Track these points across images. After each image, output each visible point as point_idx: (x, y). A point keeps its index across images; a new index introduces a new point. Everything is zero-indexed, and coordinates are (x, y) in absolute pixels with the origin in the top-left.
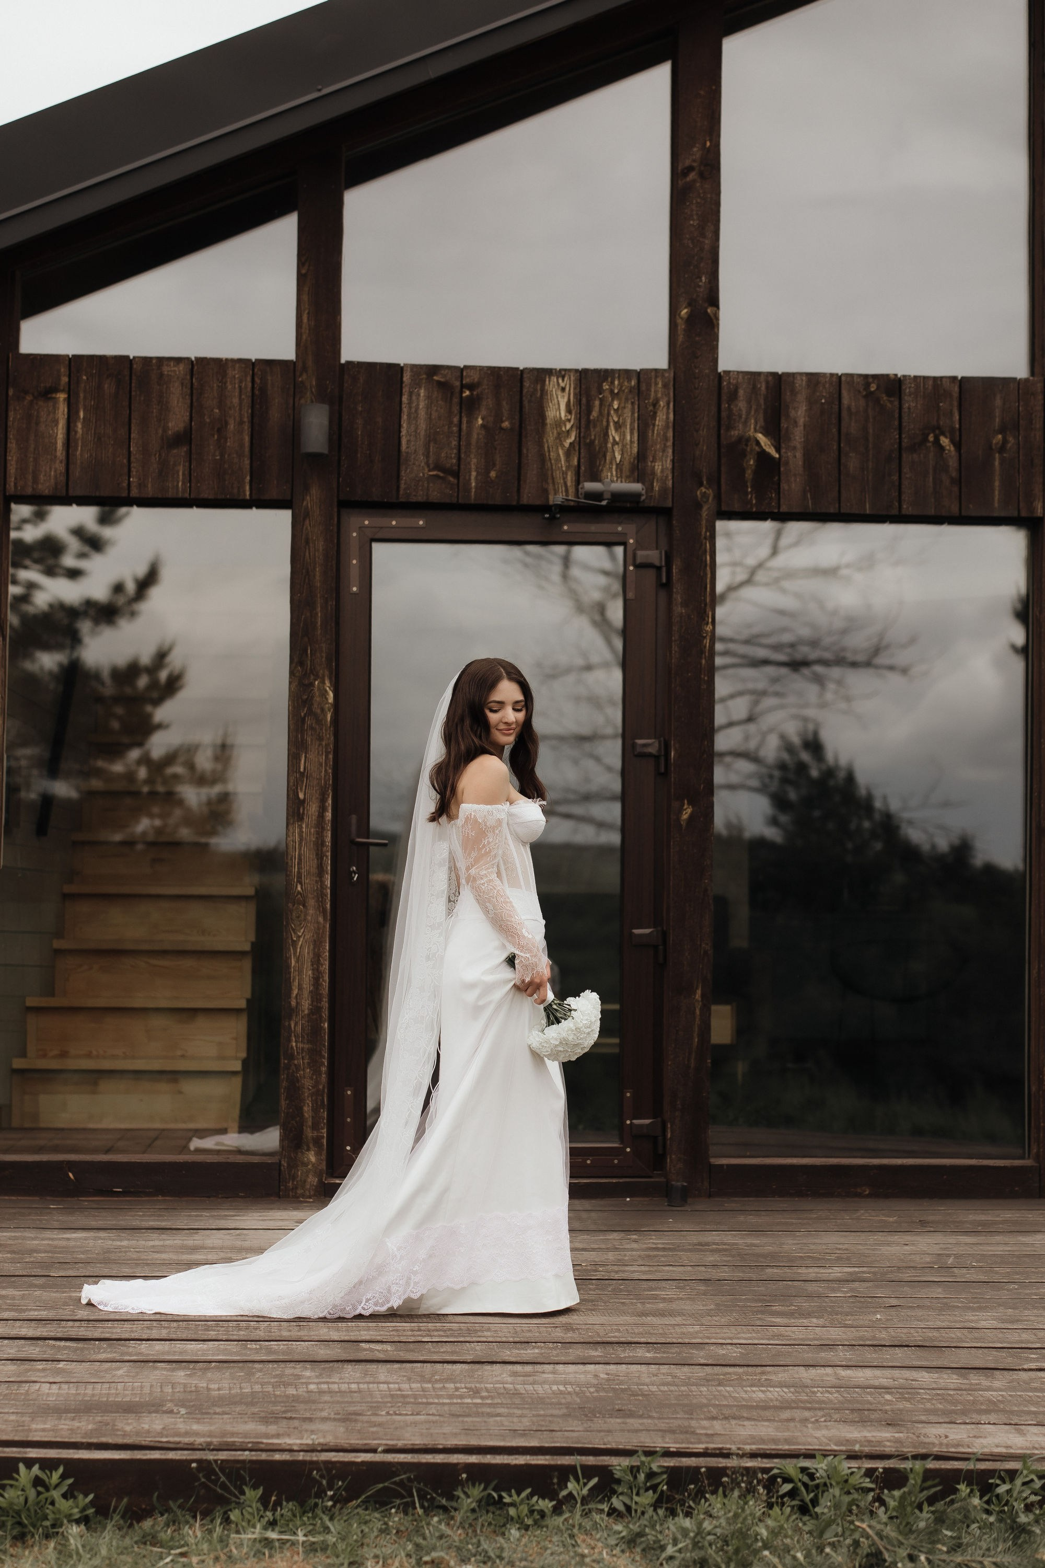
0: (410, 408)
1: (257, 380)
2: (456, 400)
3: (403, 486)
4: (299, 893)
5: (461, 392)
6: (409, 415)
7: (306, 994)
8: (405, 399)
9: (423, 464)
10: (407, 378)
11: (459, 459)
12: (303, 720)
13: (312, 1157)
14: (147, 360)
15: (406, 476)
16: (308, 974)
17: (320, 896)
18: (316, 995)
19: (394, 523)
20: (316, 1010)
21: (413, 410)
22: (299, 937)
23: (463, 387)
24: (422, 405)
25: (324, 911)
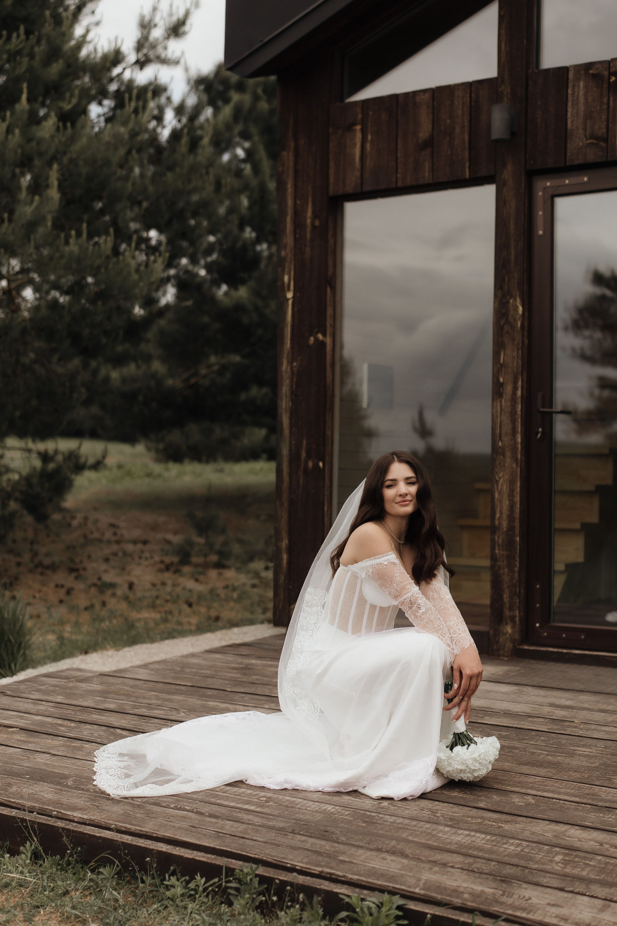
0: (573, 97)
1: (473, 96)
2: (605, 86)
3: (569, 154)
4: (500, 447)
5: (609, 79)
6: (573, 101)
7: (505, 517)
8: (570, 91)
9: (582, 136)
10: (571, 76)
11: (608, 128)
12: (502, 328)
13: (509, 629)
14: (406, 95)
15: (571, 146)
16: (506, 503)
17: (514, 449)
18: (511, 518)
19: (567, 182)
20: (511, 528)
21: (575, 98)
22: (500, 478)
23: (610, 74)
24: (581, 93)
25: (516, 460)
